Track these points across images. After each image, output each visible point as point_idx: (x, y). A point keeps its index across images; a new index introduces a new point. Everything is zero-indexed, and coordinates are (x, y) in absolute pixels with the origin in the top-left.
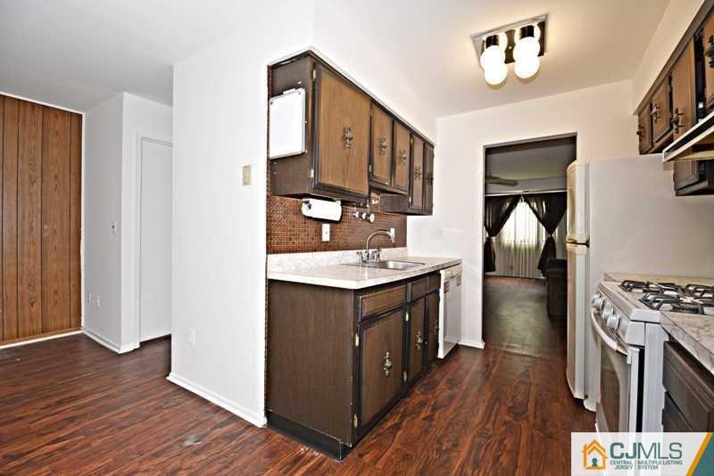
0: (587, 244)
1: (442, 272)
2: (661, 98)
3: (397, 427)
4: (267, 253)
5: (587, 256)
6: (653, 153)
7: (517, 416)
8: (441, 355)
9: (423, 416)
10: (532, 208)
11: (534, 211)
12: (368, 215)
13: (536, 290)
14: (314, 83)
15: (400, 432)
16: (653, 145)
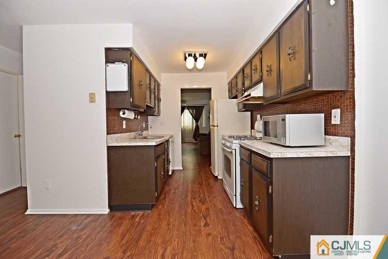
0: (217, 126)
1: (170, 139)
2: (234, 83)
3: (165, 198)
4: (107, 134)
5: (218, 130)
6: (232, 99)
7: (201, 185)
8: (170, 173)
9: (172, 193)
10: (190, 112)
11: (191, 113)
12: (138, 116)
13: (193, 147)
14: (131, 62)
15: (167, 199)
16: (232, 95)
